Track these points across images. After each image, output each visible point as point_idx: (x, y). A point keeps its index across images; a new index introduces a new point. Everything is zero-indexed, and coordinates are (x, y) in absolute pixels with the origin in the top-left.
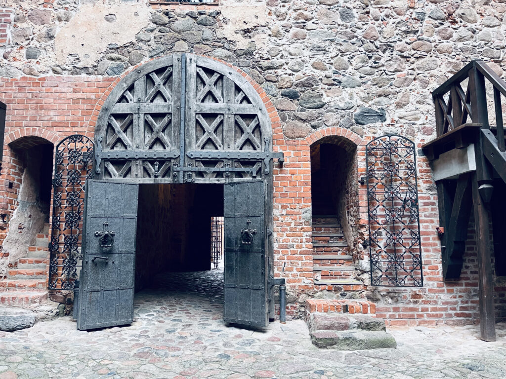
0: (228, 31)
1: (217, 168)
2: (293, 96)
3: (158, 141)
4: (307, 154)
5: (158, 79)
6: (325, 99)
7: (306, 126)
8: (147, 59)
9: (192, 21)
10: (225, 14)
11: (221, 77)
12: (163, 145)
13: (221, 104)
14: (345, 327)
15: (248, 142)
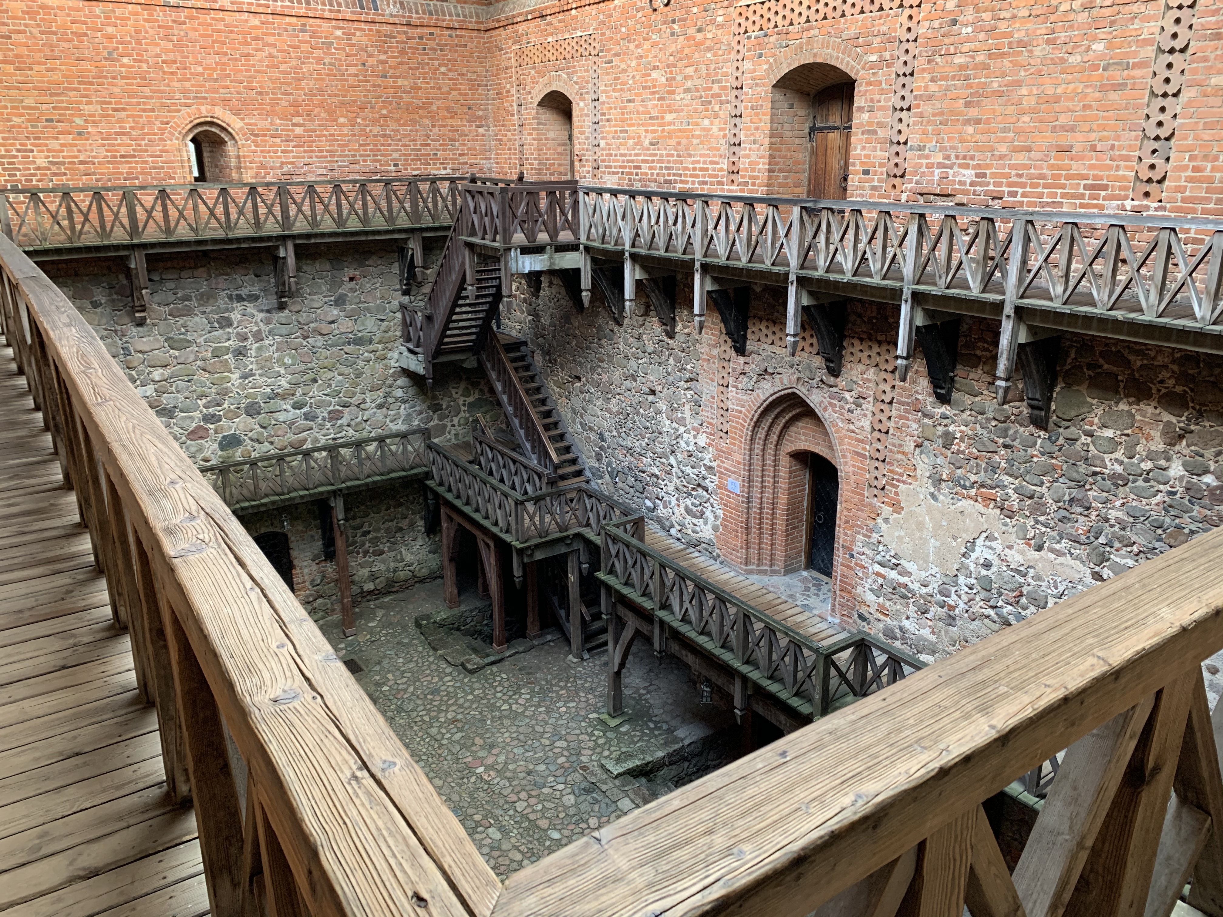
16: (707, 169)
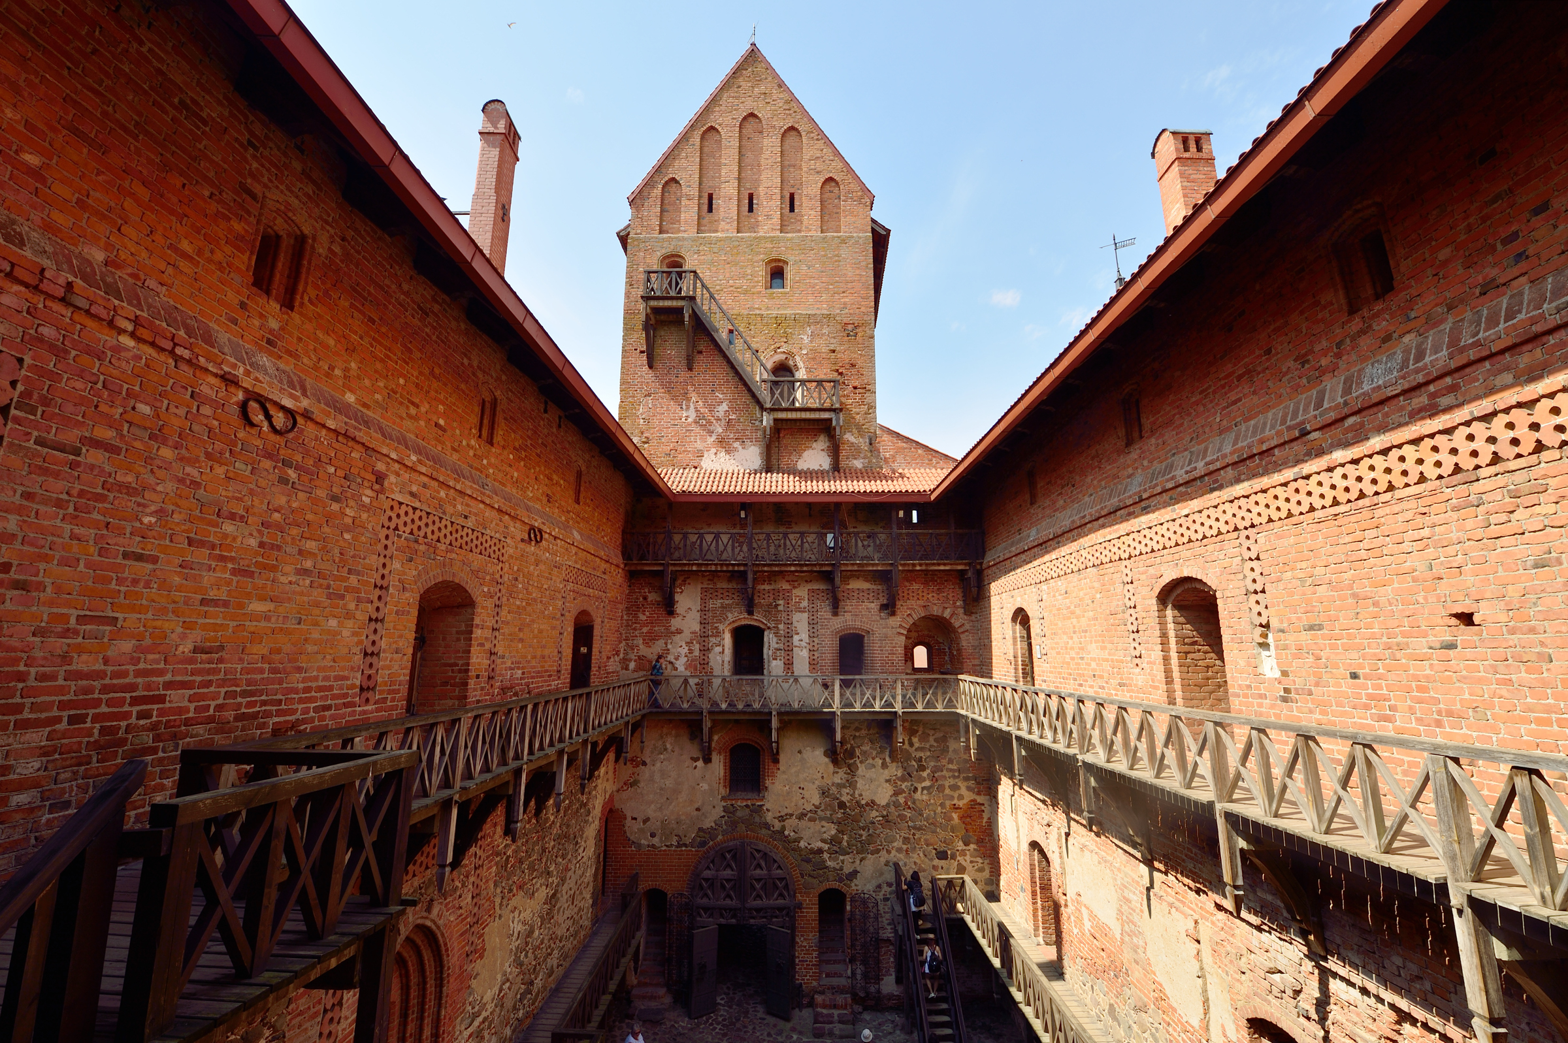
0: (769, 817)
1: (761, 914)
2: (808, 861)
3: (729, 896)
4: (816, 900)
5: (728, 856)
6: (829, 863)
7: (815, 881)
8: (720, 837)
9: (747, 810)
10: (767, 806)
11: (765, 854)
12: (732, 899)
13: (765, 872)
14: (831, 1023)
15: (781, 895)
16: (331, 688)
